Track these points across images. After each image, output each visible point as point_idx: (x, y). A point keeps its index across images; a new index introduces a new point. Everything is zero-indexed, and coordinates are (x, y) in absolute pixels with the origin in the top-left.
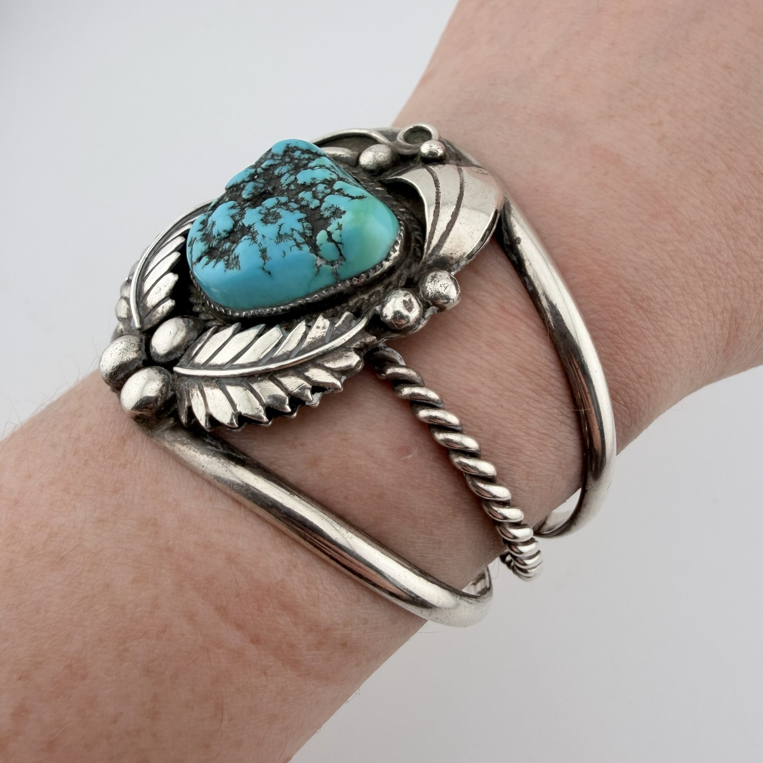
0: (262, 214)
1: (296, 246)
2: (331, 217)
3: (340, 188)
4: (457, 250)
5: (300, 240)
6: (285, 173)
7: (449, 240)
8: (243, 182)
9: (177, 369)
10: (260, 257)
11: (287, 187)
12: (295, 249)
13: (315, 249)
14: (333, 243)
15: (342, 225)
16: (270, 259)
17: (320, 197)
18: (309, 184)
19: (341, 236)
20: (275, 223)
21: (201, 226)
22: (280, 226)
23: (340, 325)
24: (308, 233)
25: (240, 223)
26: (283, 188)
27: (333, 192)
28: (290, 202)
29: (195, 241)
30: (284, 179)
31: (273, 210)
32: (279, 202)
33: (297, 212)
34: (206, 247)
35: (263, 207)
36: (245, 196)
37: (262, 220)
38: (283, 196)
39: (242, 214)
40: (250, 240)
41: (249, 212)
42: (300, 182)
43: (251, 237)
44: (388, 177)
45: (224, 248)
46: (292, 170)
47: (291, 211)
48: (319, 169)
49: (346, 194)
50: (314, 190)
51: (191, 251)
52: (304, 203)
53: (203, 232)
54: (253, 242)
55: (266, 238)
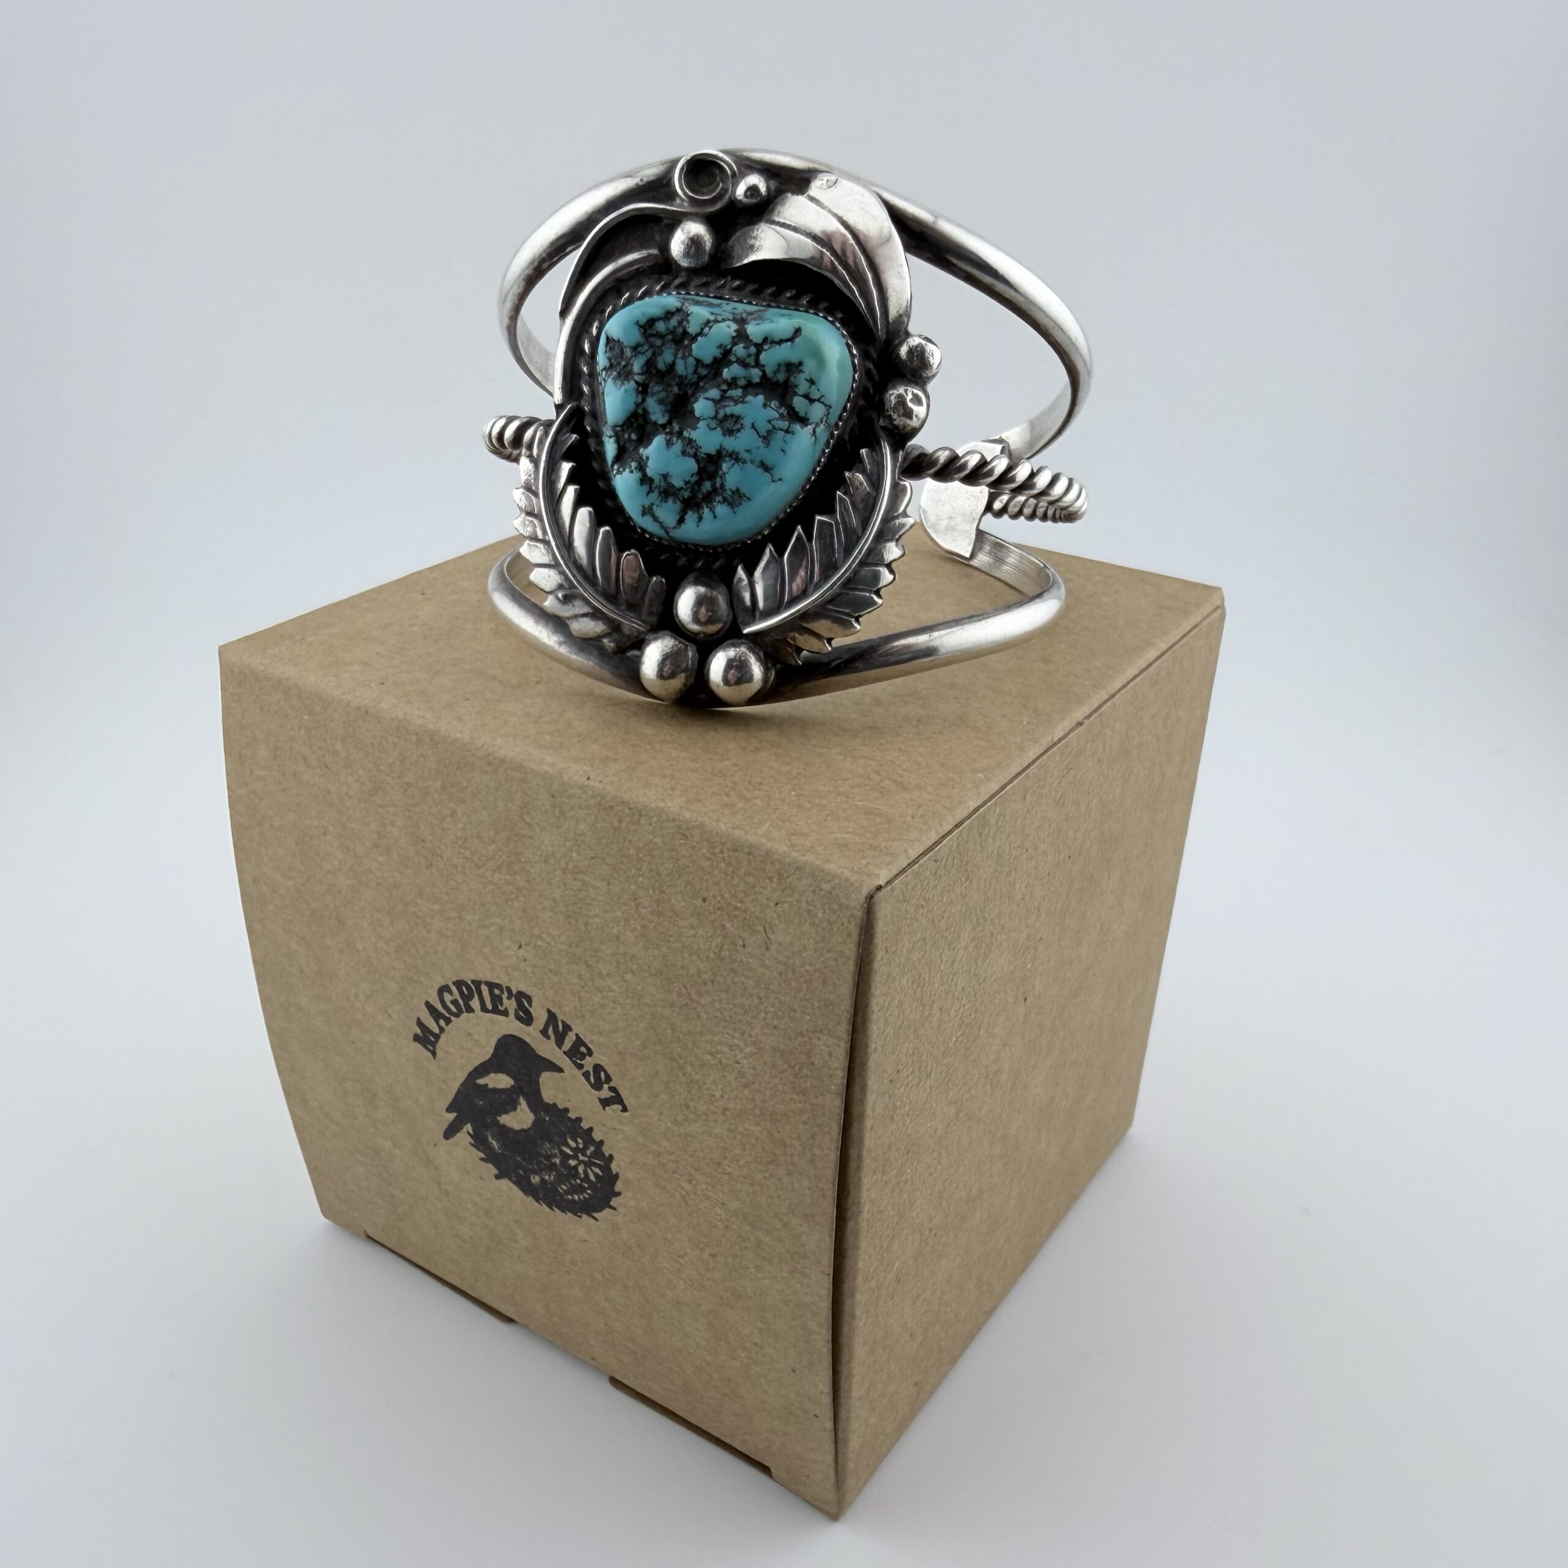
1: (787, 434)
2: (789, 377)
3: (764, 337)
5: (784, 424)
6: (674, 360)
8: (638, 405)
9: (747, 631)
10: (763, 472)
11: (695, 375)
12: (789, 437)
13: (802, 420)
14: (817, 403)
15: (811, 379)
17: (753, 363)
18: (721, 356)
19: (820, 391)
20: (742, 427)
22: (753, 426)
23: (871, 468)
24: (785, 411)
25: (702, 455)
26: (693, 381)
27: (759, 347)
28: (725, 391)
29: (654, 507)
30: (680, 368)
31: (721, 414)
32: (712, 400)
33: (750, 398)
34: (679, 503)
35: (704, 419)
36: (662, 420)
37: (724, 435)
38: (707, 390)
39: (690, 441)
40: (736, 466)
41: (694, 435)
42: (708, 359)
43: (733, 462)
44: (737, 263)
45: (704, 491)
46: (677, 350)
47: (741, 402)
48: (710, 330)
49: (777, 339)
50: (733, 359)
51: (655, 519)
52: (742, 382)
53: (656, 492)
54: (742, 464)
55: (753, 451)
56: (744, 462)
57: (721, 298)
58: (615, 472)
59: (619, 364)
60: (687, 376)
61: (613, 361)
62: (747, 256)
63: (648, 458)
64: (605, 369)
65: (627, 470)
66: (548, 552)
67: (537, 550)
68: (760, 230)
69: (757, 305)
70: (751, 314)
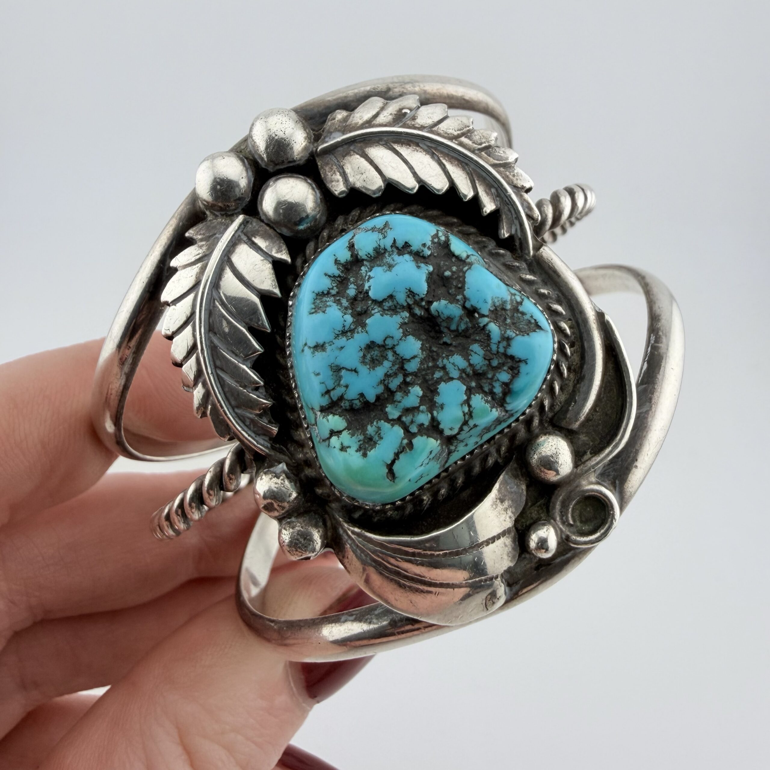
0: (386, 340)
1: (326, 390)
2: (364, 435)
3: (414, 447)
5: (335, 395)
6: (468, 360)
10: (317, 343)
11: (441, 365)
12: (322, 389)
14: (329, 435)
15: (346, 451)
17: (404, 419)
18: (433, 400)
20: (363, 362)
21: (400, 244)
22: (355, 371)
24: (345, 405)
25: (376, 310)
26: (440, 360)
27: (409, 435)
28: (406, 375)
29: (381, 236)
30: (458, 360)
31: (390, 354)
32: (409, 361)
33: (380, 389)
34: (365, 257)
35: (401, 339)
36: (435, 305)
37: (373, 342)
38: (422, 363)
39: (394, 310)
40: (341, 328)
41: (397, 319)
42: (442, 387)
43: (346, 328)
44: (504, 477)
45: (352, 286)
46: (474, 371)
47: (384, 380)
48: (463, 412)
49: (401, 456)
50: (422, 408)
51: (373, 229)
52: (398, 396)
53: (389, 249)
54: (338, 333)
55: (338, 351)
56: (337, 336)
57: (488, 441)
58: (440, 234)
59: (512, 317)
60: (448, 359)
61: (520, 315)
62: (499, 490)
63: (418, 267)
64: (521, 303)
65: (429, 243)
66: (446, 133)
67: (457, 127)
68: (508, 518)
69: (456, 463)
70: (450, 453)
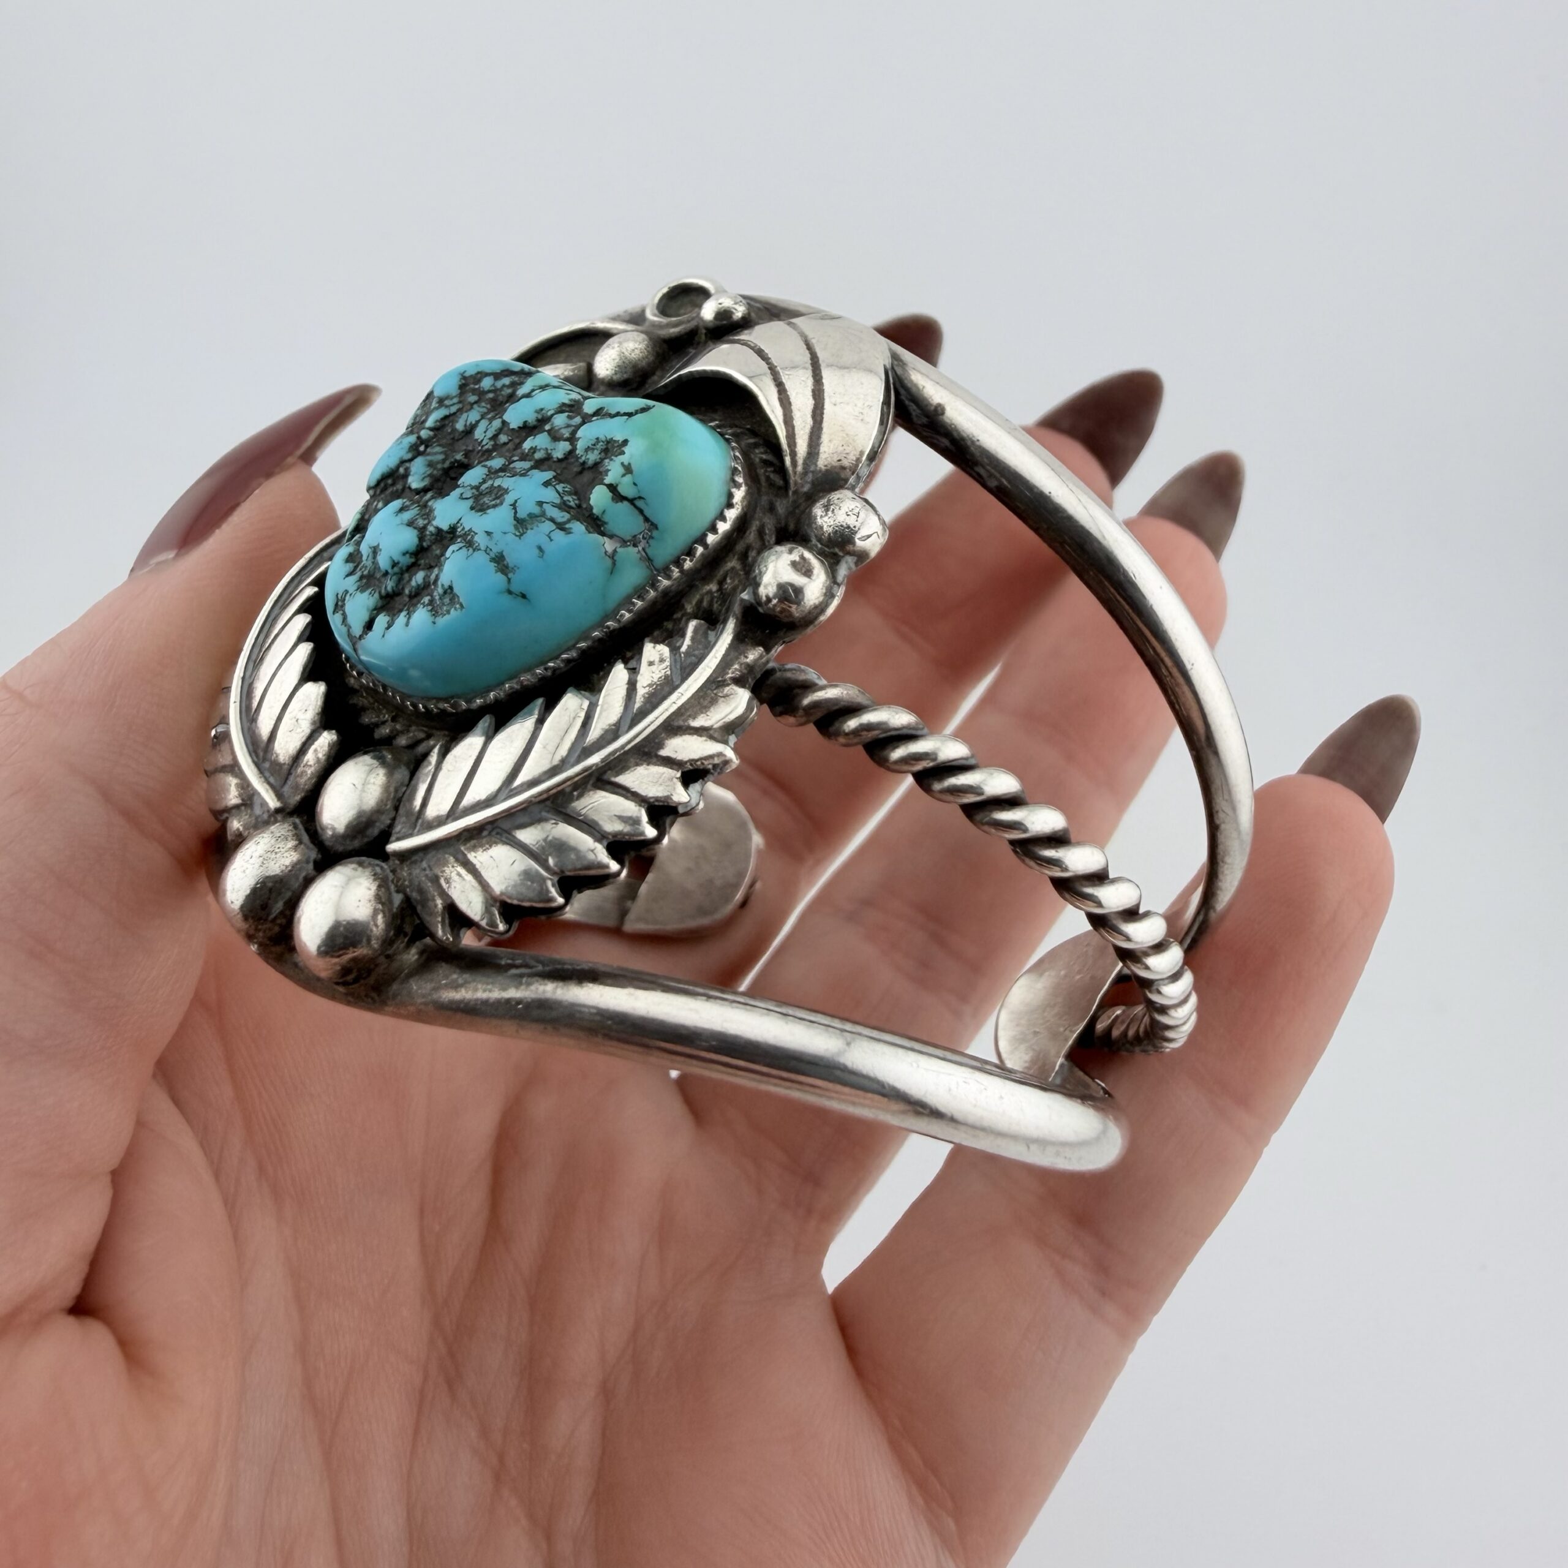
0: (467, 499)
1: (558, 531)
2: (602, 460)
3: (599, 407)
4: (848, 452)
5: (561, 516)
6: (478, 422)
7: (825, 437)
8: (402, 462)
9: (393, 846)
10: (496, 572)
11: (492, 443)
12: (559, 535)
13: (596, 524)
14: (626, 503)
15: (629, 464)
16: (515, 568)
17: (567, 435)
18: (535, 423)
19: (635, 484)
20: (501, 504)
21: (350, 566)
22: (514, 506)
23: (689, 646)
24: (572, 501)
25: (431, 527)
26: (484, 448)
27: (585, 420)
28: (511, 463)
30: (480, 431)
31: (485, 486)
32: (491, 469)
33: (534, 473)
34: (376, 597)
35: (464, 488)
36: (417, 485)
37: (473, 508)
38: (493, 459)
39: (429, 512)
40: (464, 550)
41: (439, 504)
42: (516, 425)
43: (463, 545)
44: (664, 381)
45: (414, 584)
46: (489, 411)
47: (521, 475)
48: (541, 392)
49: (613, 412)
50: (547, 428)
52: (539, 455)
53: (358, 574)
54: (471, 550)
55: (494, 535)
56: (476, 549)
62: (676, 371)
63: (370, 529)
